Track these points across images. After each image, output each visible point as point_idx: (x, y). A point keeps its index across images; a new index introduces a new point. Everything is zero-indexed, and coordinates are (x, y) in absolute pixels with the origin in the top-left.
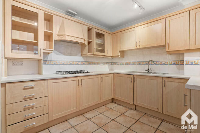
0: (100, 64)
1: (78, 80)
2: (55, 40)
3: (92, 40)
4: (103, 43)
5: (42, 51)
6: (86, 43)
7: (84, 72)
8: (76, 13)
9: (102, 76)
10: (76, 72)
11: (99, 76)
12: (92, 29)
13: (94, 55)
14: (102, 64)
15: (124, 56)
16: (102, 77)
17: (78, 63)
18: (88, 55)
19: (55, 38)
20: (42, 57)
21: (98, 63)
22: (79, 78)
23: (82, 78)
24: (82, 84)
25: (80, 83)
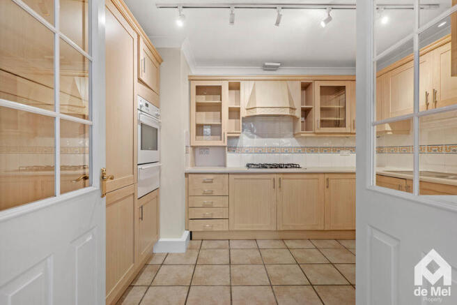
0: (341, 152)
1: (274, 179)
2: (243, 118)
3: (311, 105)
4: (341, 107)
5: (226, 135)
6: (298, 113)
7: (293, 166)
8: (279, 64)
9: (327, 176)
10: (273, 166)
11: (321, 176)
12: (311, 83)
13: (318, 133)
14: (346, 152)
15: (409, 131)
16: (327, 179)
17: (287, 150)
18: (302, 135)
19: (244, 114)
20: (226, 144)
21: (337, 150)
22: (276, 175)
23: (281, 176)
24: (280, 187)
25: (277, 185)
